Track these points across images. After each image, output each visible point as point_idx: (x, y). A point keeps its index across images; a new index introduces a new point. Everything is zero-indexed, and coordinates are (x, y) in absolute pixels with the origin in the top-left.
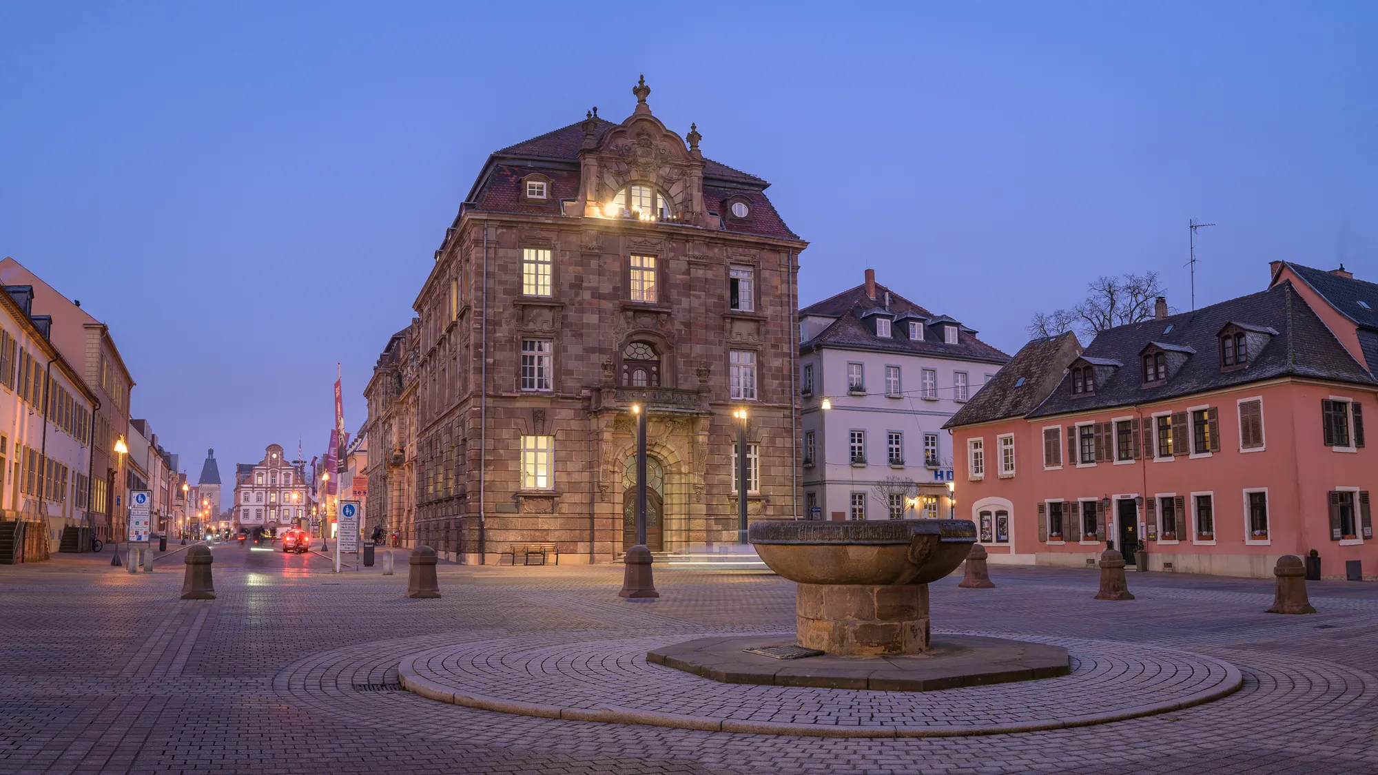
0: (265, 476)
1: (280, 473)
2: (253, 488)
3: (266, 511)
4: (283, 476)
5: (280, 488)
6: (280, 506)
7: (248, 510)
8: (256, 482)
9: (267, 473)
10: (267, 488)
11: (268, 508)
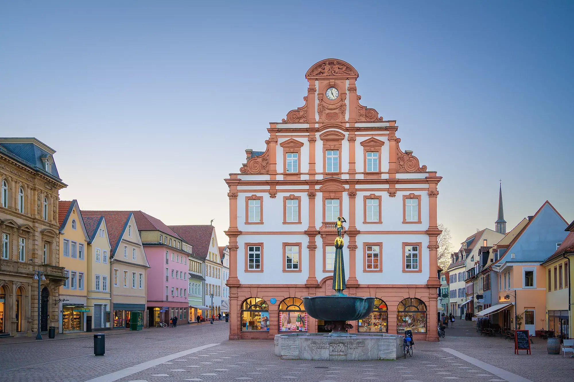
0: (305, 151)
1: (352, 140)
2: (273, 183)
3: (312, 247)
4: (359, 150)
5: (353, 182)
6: (353, 233)
7: (259, 247)
8: (280, 169)
9: (312, 141)
10: (312, 183)
11: (319, 240)
